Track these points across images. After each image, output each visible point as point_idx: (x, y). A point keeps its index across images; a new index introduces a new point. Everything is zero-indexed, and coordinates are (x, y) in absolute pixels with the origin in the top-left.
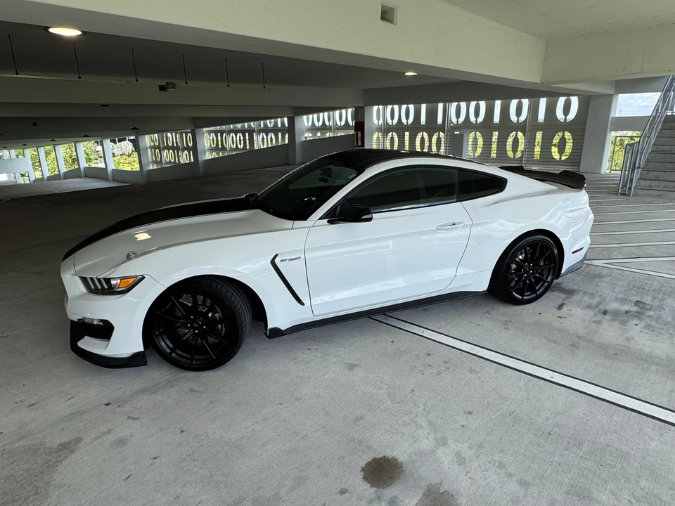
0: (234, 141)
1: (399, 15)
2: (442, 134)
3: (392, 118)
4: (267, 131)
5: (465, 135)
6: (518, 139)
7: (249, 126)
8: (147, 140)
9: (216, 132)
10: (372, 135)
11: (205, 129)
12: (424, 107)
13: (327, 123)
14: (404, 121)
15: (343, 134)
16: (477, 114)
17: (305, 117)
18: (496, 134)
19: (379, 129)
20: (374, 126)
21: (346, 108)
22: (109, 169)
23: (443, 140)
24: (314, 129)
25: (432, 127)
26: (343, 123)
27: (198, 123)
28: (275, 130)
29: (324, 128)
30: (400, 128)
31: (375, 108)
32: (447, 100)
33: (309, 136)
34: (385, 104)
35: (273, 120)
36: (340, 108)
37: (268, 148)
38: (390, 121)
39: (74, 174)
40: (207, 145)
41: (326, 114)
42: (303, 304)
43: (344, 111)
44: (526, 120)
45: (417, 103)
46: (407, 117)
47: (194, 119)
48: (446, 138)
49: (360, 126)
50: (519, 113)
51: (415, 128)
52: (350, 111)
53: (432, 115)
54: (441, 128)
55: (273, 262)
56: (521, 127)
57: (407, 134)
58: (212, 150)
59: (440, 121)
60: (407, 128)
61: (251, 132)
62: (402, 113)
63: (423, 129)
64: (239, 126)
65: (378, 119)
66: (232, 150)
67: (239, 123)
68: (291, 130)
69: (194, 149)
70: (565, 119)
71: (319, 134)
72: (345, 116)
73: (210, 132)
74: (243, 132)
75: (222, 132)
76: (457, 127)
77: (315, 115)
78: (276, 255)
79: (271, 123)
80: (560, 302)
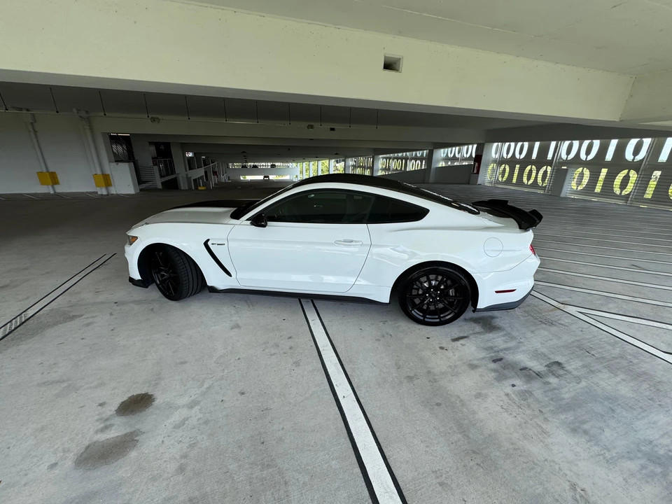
0: (395, 165)
2: (549, 168)
3: (508, 153)
4: (416, 159)
5: (569, 169)
6: (629, 177)
7: (406, 155)
8: (351, 162)
9: (386, 158)
10: (487, 165)
11: (381, 156)
12: (537, 144)
13: (457, 155)
14: (517, 156)
15: (467, 164)
16: (588, 153)
17: (442, 150)
18: (604, 171)
19: (495, 161)
20: (491, 159)
21: (473, 144)
23: (549, 173)
24: (447, 159)
25: (541, 161)
26: (468, 155)
27: (377, 152)
28: (421, 159)
29: (454, 158)
30: (512, 162)
31: (495, 144)
32: (560, 138)
33: (442, 164)
34: (504, 141)
35: (421, 152)
36: (468, 144)
37: (415, 170)
38: (505, 156)
40: (380, 167)
41: (457, 148)
42: (231, 276)
43: (470, 146)
44: (642, 160)
45: (532, 141)
46: (521, 153)
47: (375, 149)
48: (552, 172)
49: (478, 158)
50: (636, 151)
51: (527, 161)
52: (475, 146)
53: (543, 151)
54: (550, 163)
55: (206, 244)
56: (635, 166)
57: (518, 166)
58: (382, 169)
59: (550, 156)
60: (519, 162)
61: (406, 159)
62: (517, 149)
63: (533, 163)
64: (400, 155)
65: (496, 154)
66: (393, 170)
67: (400, 152)
68: (429, 159)
69: (372, 168)
71: (449, 163)
72: (470, 150)
73: (383, 158)
74: (402, 159)
75: (390, 158)
76: (566, 162)
77: (450, 149)
78: (208, 240)
79: (419, 154)
80: (465, 335)
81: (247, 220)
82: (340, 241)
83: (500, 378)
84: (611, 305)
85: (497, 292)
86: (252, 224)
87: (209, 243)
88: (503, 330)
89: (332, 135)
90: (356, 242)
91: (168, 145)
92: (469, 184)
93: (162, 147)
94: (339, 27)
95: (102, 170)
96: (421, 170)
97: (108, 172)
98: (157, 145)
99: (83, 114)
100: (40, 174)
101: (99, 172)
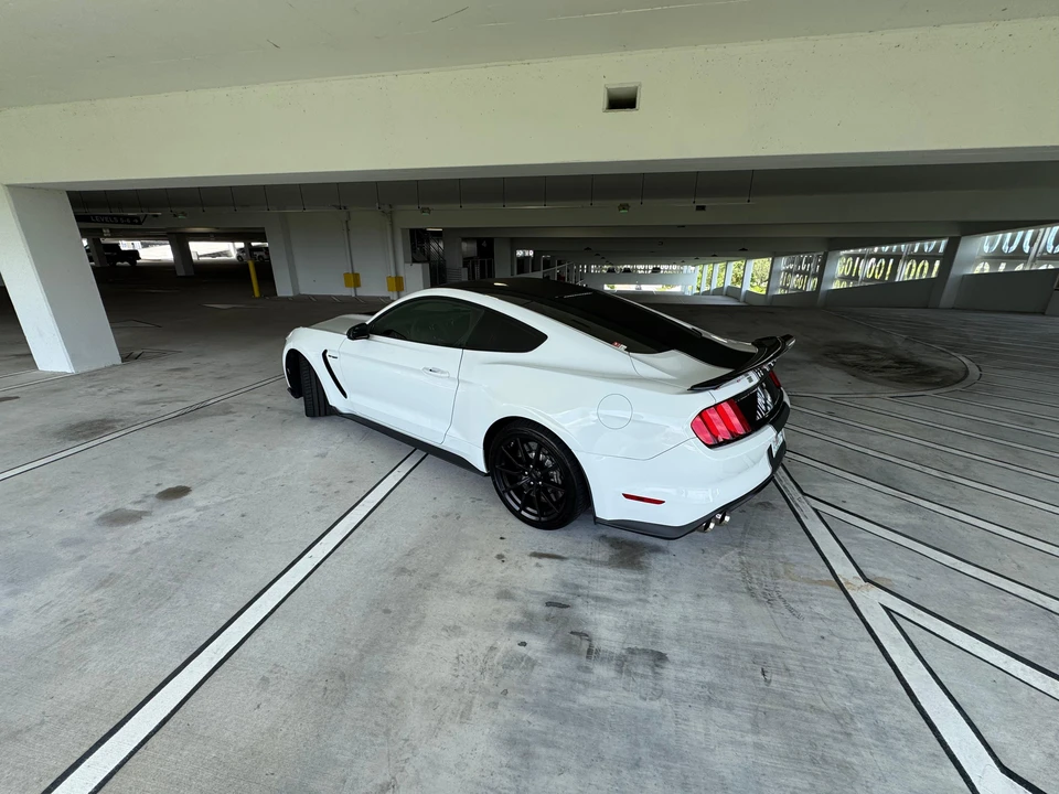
0: (869, 269)
4: (919, 257)
7: (899, 250)
8: (783, 263)
9: (854, 257)
11: (842, 253)
13: (1026, 248)
15: (1051, 267)
17: (988, 237)
22: (744, 291)
24: (997, 257)
27: (833, 245)
28: (931, 258)
29: (1018, 256)
33: (982, 268)
35: (934, 243)
37: (913, 281)
39: (718, 292)
40: (839, 273)
41: (1030, 233)
47: (831, 239)
55: (324, 355)
58: (843, 278)
61: (897, 258)
64: (885, 249)
66: (866, 280)
67: (885, 244)
68: (948, 258)
69: (820, 276)
71: (1003, 266)
73: (848, 256)
74: (887, 257)
75: (862, 256)
77: (1009, 235)
78: (326, 351)
79: (929, 247)
85: (627, 496)
87: (327, 355)
88: (646, 573)
89: (702, 218)
90: (443, 372)
91: (490, 241)
92: (1043, 314)
93: (484, 244)
95: (396, 273)
96: (928, 280)
97: (402, 274)
98: (479, 241)
99: (387, 208)
100: (346, 275)
101: (393, 275)
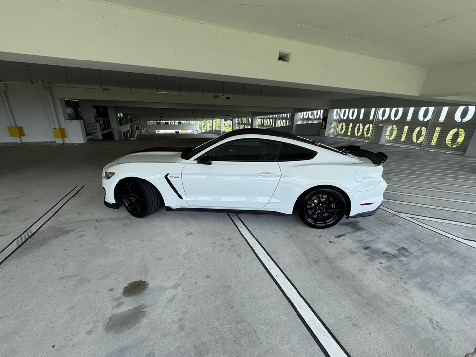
0: (267, 123)
1: (292, 58)
2: (371, 125)
3: (344, 116)
4: (282, 119)
5: (385, 126)
6: (422, 131)
7: (276, 116)
8: (236, 120)
9: (261, 118)
10: (331, 124)
11: (258, 117)
12: (363, 110)
13: (310, 117)
14: (350, 118)
15: (317, 122)
16: (396, 115)
17: (300, 113)
18: (406, 128)
19: (336, 121)
20: (333, 119)
21: (321, 109)
22: (222, 131)
23: (371, 129)
24: (303, 119)
25: (366, 121)
26: (318, 117)
27: (254, 114)
28: (286, 119)
29: (309, 119)
30: (347, 121)
31: (336, 110)
32: (378, 106)
33: (300, 123)
34: (341, 108)
35: (286, 114)
36: (318, 109)
37: (282, 127)
38: (342, 117)
39: (210, 132)
40: (257, 124)
41: (310, 112)
42: (182, 199)
43: (319, 111)
44: (429, 121)
45: (359, 108)
46: (352, 115)
47: (254, 112)
48: (373, 128)
49: (325, 119)
50: (425, 115)
51: (356, 121)
52: (322, 111)
53: (367, 114)
54: (371, 122)
55: (166, 177)
56: (425, 124)
57: (351, 124)
58: (259, 126)
59: (371, 118)
60: (352, 121)
61: (276, 119)
62: (350, 113)
63: (360, 122)
64: (271, 116)
65: (336, 116)
66: (267, 127)
67: (271, 114)
68: (292, 119)
69: (252, 125)
70: (462, 121)
71: (305, 122)
72: (319, 113)
73: (259, 118)
74: (272, 119)
75: (264, 118)
76: (382, 122)
77: (305, 113)
78: (168, 174)
79: (285, 115)
80: (343, 233)
81: (195, 160)
82: (261, 173)
83: (372, 259)
84: (427, 212)
85: (362, 205)
86: (198, 162)
87: (168, 176)
88: (366, 230)
89: (228, 102)
90: (272, 173)
91: (105, 108)
92: (319, 136)
93: (101, 109)
94: (251, 32)
95: (59, 126)
96: (286, 126)
97: (64, 127)
98: (97, 108)
99: (46, 85)
100: (10, 128)
101: (57, 127)
